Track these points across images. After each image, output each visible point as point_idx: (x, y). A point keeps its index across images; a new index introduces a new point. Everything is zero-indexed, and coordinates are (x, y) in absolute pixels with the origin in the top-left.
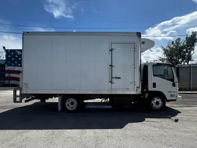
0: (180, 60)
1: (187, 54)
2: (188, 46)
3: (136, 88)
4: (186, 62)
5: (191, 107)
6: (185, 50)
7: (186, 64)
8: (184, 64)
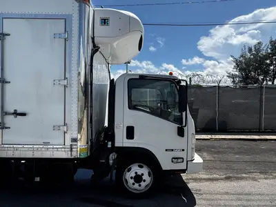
0: (261, 78)
1: (272, 68)
2: (274, 55)
3: (68, 142)
4: (270, 80)
5: (238, 179)
6: (268, 62)
7: (270, 83)
8: (266, 84)
